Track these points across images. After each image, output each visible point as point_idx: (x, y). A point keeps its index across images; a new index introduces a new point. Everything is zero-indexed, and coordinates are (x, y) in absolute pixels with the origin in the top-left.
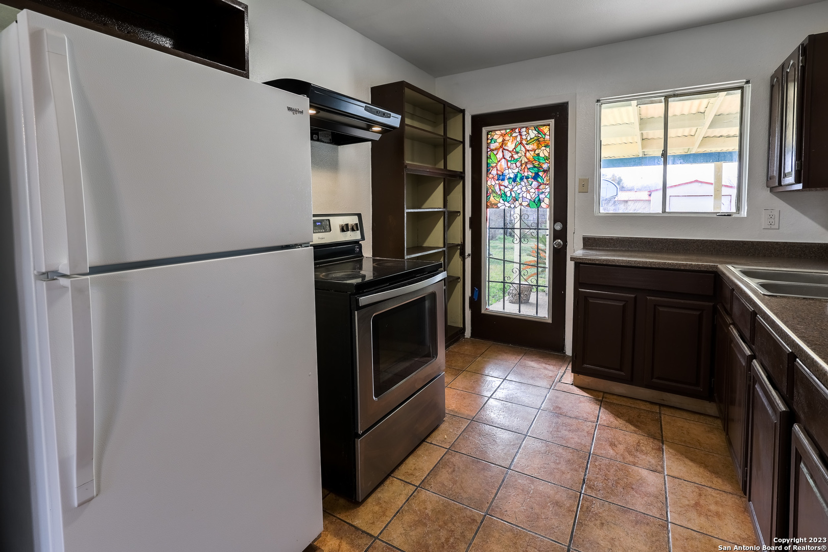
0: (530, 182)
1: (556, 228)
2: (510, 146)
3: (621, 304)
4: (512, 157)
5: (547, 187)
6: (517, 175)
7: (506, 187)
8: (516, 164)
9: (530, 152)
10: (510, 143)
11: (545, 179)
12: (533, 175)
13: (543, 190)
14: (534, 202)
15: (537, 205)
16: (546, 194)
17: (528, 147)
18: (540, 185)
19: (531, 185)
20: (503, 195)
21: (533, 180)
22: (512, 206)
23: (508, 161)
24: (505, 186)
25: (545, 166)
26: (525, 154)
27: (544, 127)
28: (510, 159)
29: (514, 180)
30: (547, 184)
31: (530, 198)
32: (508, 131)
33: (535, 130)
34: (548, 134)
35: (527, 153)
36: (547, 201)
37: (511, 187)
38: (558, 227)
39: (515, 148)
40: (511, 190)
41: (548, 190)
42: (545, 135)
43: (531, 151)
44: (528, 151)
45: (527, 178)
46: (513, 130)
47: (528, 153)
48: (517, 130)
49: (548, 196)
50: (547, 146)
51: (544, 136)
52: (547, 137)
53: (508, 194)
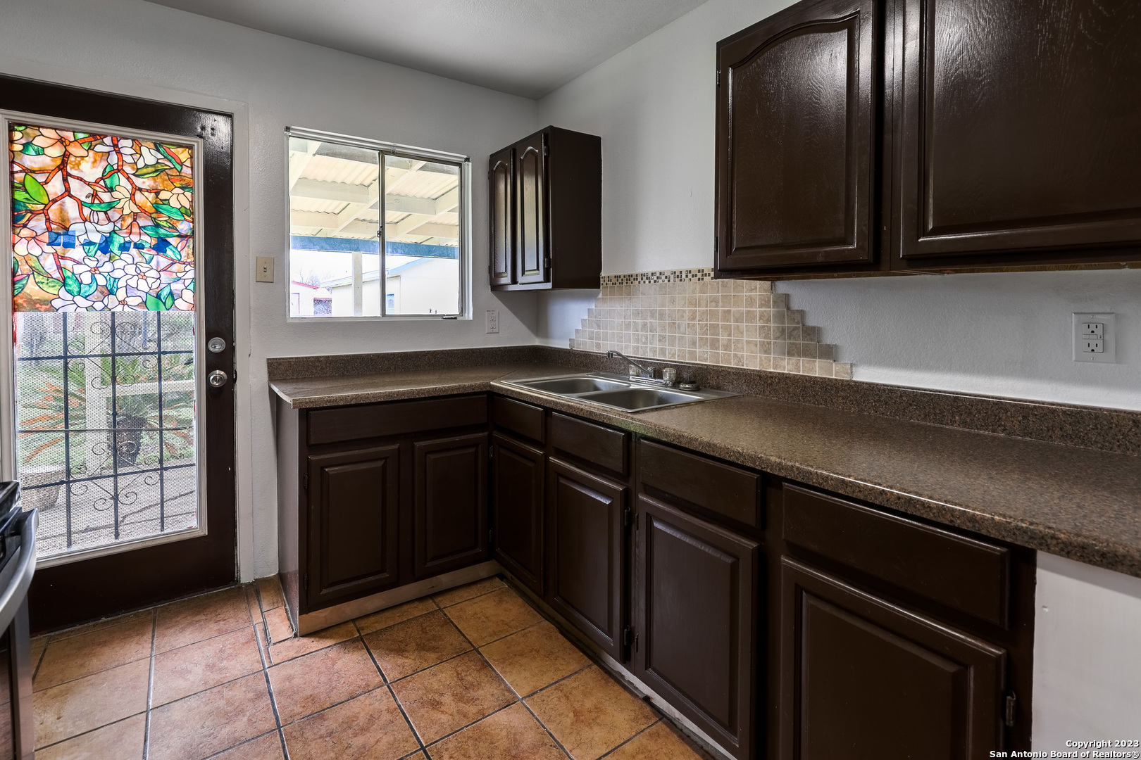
0: (147, 257)
1: (211, 349)
2: (90, 170)
4: (95, 195)
5: (188, 268)
6: (111, 237)
7: (78, 263)
8: (106, 213)
9: (146, 194)
10: (90, 165)
11: (183, 253)
12: (154, 242)
13: (179, 275)
14: (158, 297)
15: (164, 304)
16: (187, 282)
17: (139, 182)
18: (172, 264)
19: (148, 263)
20: (69, 282)
21: (153, 252)
22: (99, 306)
23: (81, 204)
24: (74, 261)
25: (184, 227)
26: (133, 195)
27: (180, 150)
28: (89, 200)
29: (105, 247)
30: (189, 264)
31: (147, 290)
32: (80, 136)
33: (158, 150)
34: (188, 163)
35: (138, 192)
36: (188, 295)
37: (93, 264)
38: (218, 346)
39: (102, 178)
40: (94, 271)
41: (191, 275)
42: (182, 164)
43: (147, 191)
44: (140, 190)
45: (139, 247)
46: (95, 137)
47: (138, 196)
48: (108, 140)
49: (191, 287)
50: (186, 188)
51: (179, 167)
52: (186, 171)
53: (86, 278)
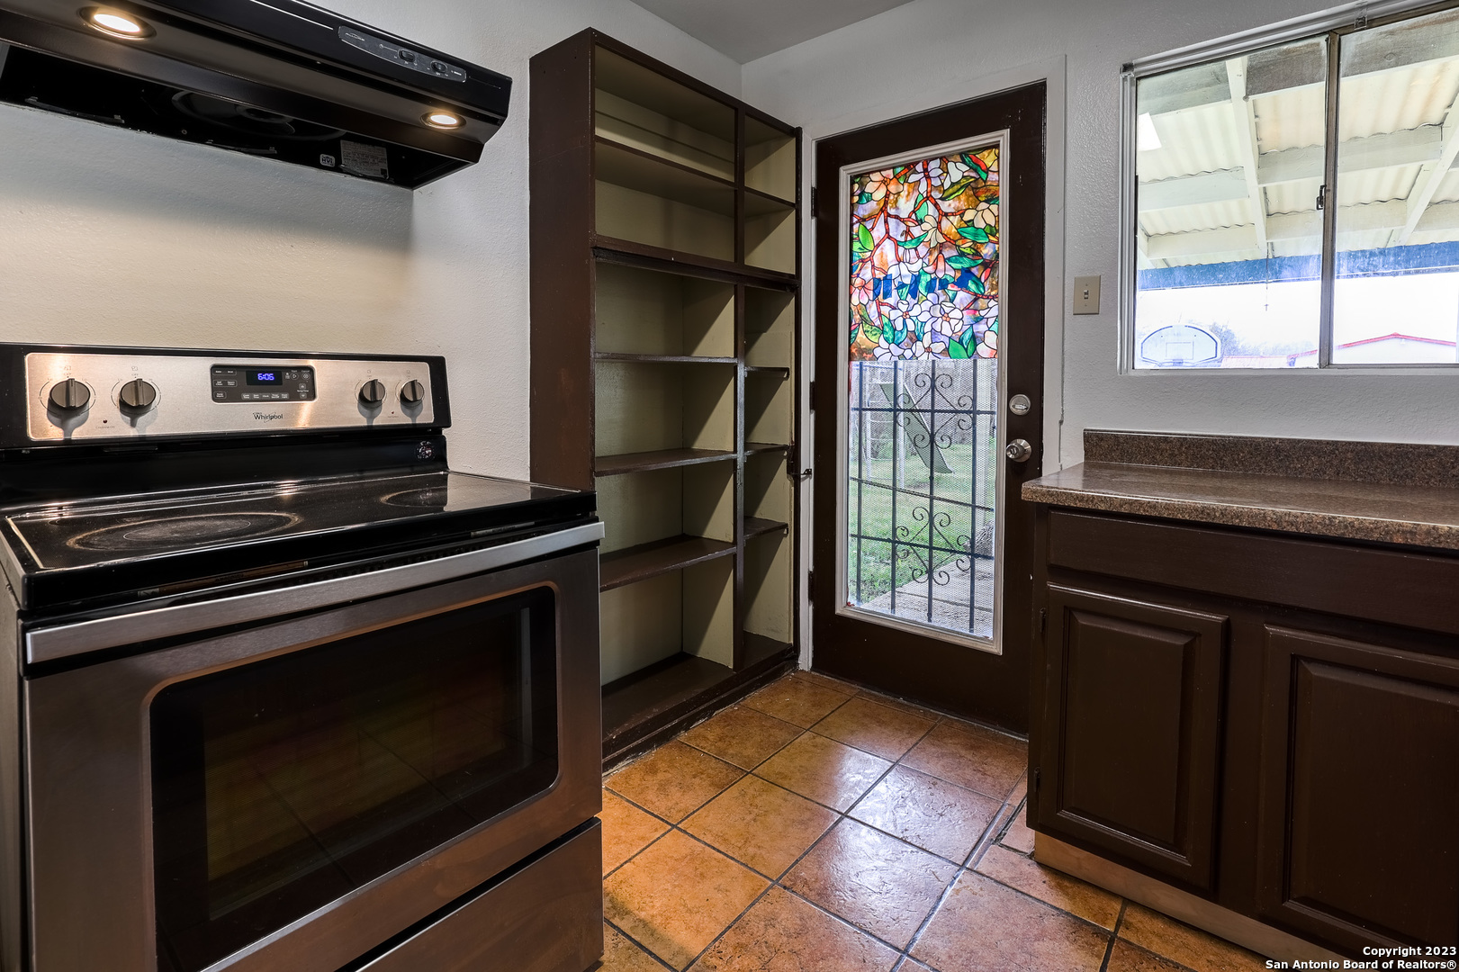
0: (951, 294)
1: (1013, 410)
2: (905, 207)
3: (1180, 641)
4: (907, 232)
5: (992, 303)
6: (920, 275)
7: (894, 308)
8: (916, 249)
9: (951, 218)
10: (905, 198)
11: (987, 285)
12: (958, 275)
13: (983, 313)
14: (960, 342)
15: (966, 350)
16: (991, 322)
17: (945, 206)
18: (975, 300)
19: (952, 301)
20: (886, 329)
21: (956, 288)
22: (908, 354)
23: (897, 244)
24: (891, 306)
25: (987, 251)
26: (939, 223)
27: (986, 153)
28: (903, 239)
29: (914, 292)
30: (993, 297)
31: (950, 334)
32: (899, 170)
33: (964, 162)
34: (994, 168)
35: (944, 219)
36: (991, 339)
37: (904, 308)
38: (1021, 405)
39: (914, 212)
40: (906, 315)
41: (994, 312)
42: (987, 171)
43: (953, 214)
44: (946, 215)
45: (944, 285)
46: (910, 167)
47: (945, 223)
48: (919, 168)
49: (995, 328)
50: (991, 200)
51: (984, 175)
52: (993, 177)
53: (899, 325)
